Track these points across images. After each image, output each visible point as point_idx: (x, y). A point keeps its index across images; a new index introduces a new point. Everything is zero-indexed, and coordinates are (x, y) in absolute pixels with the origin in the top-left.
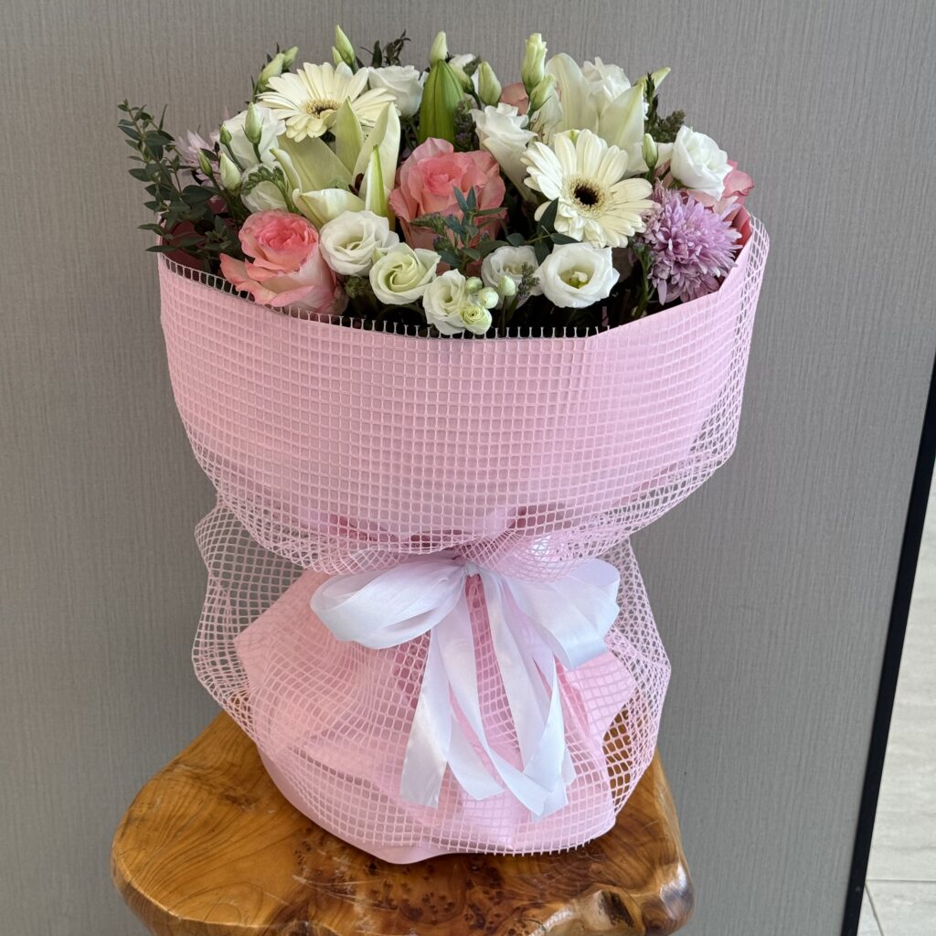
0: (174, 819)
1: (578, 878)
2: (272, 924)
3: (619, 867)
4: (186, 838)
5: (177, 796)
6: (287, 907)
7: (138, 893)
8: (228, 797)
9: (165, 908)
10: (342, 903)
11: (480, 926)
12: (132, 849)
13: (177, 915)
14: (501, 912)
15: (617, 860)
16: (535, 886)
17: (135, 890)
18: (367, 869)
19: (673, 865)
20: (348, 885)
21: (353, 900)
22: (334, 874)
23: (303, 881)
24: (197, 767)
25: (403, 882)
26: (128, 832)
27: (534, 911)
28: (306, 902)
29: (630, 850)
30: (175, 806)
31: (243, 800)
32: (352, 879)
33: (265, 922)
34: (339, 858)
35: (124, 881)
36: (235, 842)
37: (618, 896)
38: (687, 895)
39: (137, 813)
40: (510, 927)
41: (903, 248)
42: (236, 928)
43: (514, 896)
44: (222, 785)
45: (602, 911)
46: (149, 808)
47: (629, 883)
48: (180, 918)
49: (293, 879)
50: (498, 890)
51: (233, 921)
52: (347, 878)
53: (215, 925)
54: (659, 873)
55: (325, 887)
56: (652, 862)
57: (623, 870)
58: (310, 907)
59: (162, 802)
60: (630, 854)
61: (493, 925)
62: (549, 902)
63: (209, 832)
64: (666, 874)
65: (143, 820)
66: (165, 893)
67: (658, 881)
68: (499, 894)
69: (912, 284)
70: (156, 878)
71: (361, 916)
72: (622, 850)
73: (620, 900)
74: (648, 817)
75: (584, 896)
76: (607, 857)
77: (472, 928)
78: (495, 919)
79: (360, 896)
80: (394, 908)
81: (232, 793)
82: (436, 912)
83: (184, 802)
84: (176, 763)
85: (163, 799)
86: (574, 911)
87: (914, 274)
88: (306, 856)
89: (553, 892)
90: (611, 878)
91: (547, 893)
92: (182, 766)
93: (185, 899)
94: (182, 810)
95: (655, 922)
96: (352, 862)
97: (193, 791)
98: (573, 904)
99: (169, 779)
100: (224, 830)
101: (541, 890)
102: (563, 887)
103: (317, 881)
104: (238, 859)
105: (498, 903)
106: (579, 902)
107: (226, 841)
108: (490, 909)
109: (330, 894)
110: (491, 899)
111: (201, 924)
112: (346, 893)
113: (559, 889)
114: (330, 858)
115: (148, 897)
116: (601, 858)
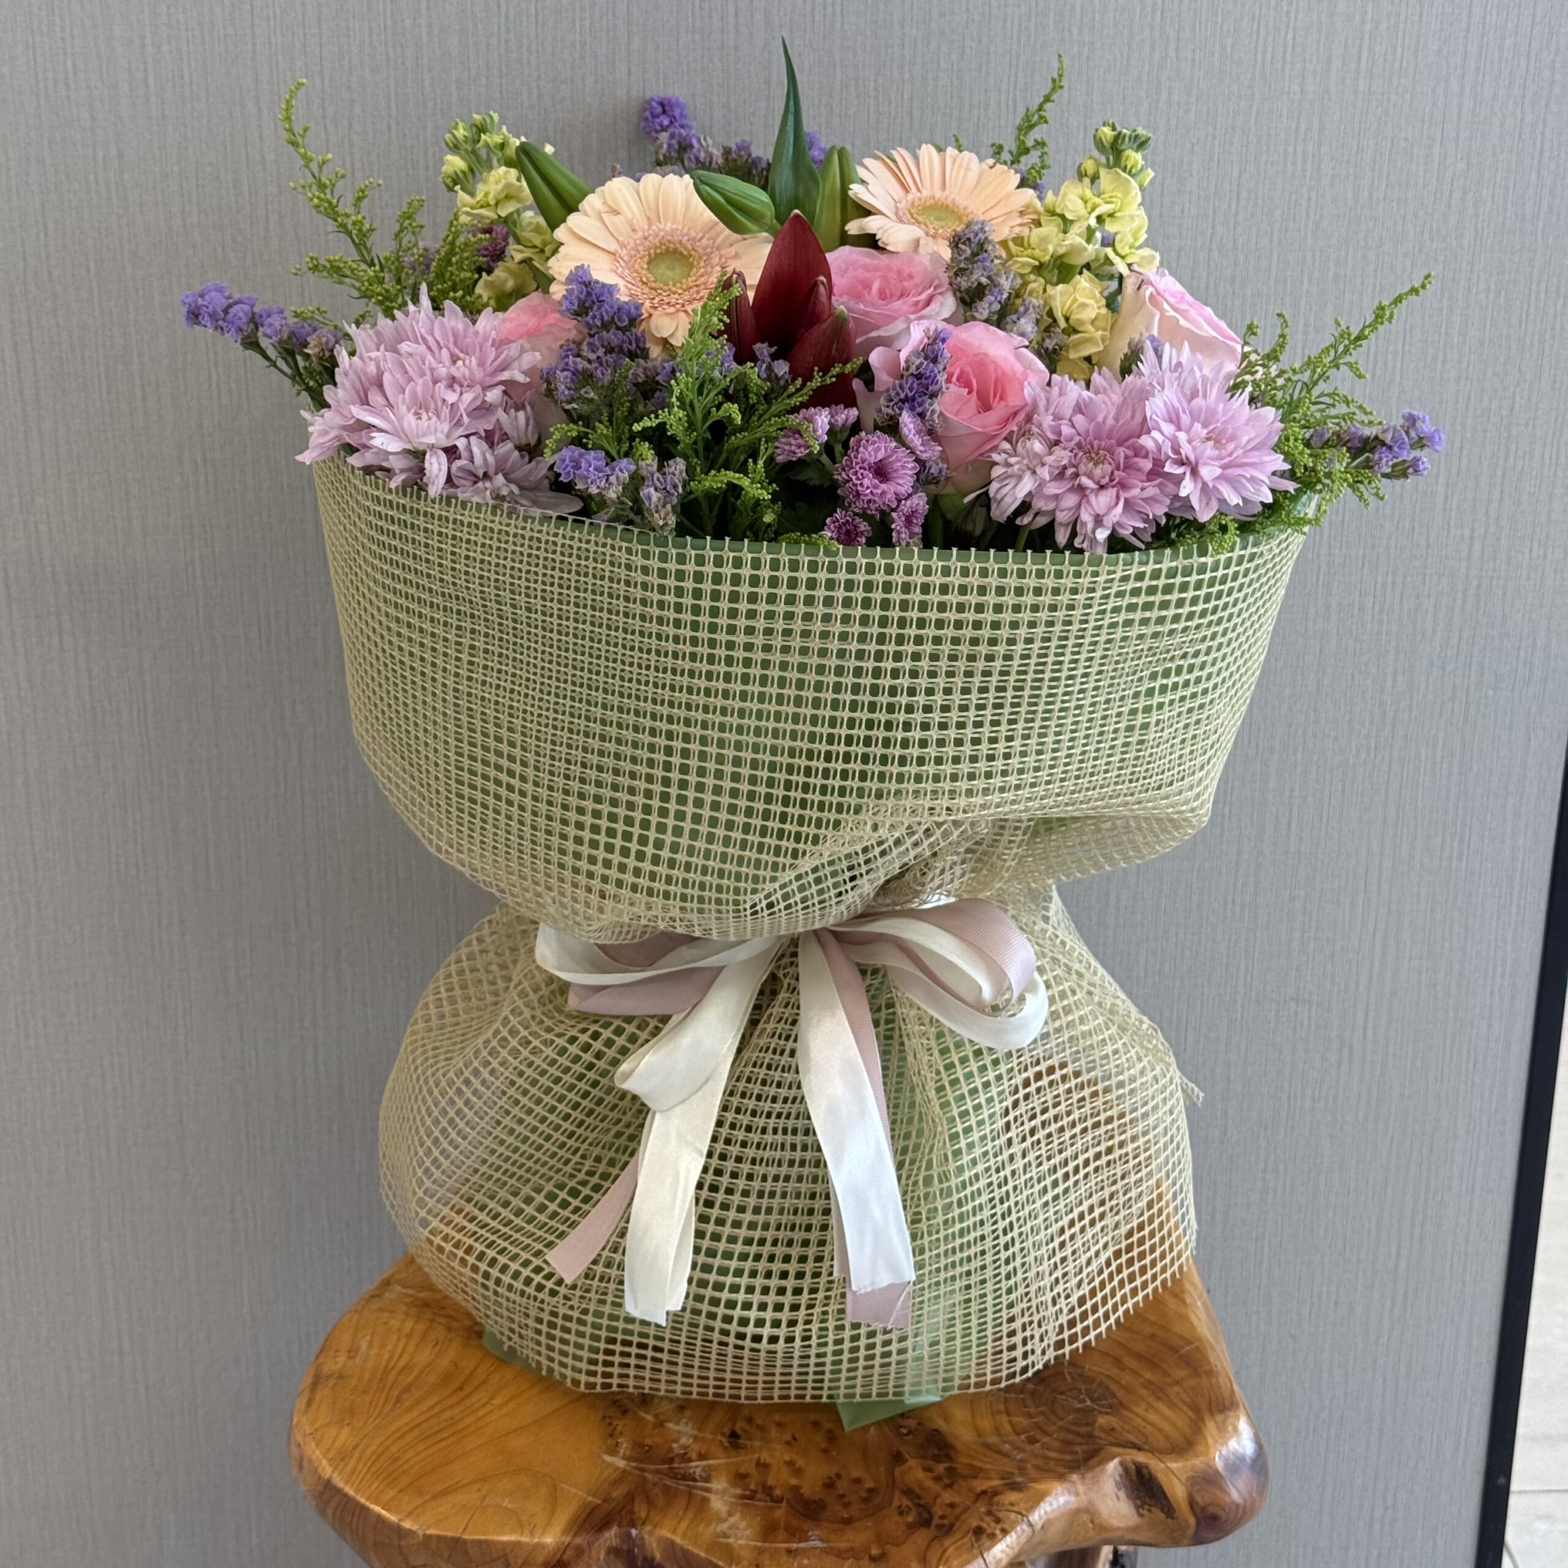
0: (394, 1373)
1: (1079, 1440)
2: (575, 1535)
3: (1144, 1420)
4: (418, 1403)
5: (395, 1336)
6: (598, 1506)
7: (346, 1495)
9: (393, 1518)
10: (690, 1495)
11: (925, 1522)
12: (328, 1424)
13: (414, 1528)
14: (957, 1499)
15: (1139, 1409)
16: (1007, 1455)
17: (339, 1491)
18: (724, 1440)
19: (1231, 1414)
20: (697, 1467)
21: (708, 1490)
22: (671, 1450)
23: (621, 1464)
24: (421, 1288)
25: (787, 1458)
26: (318, 1397)
27: (1013, 1496)
28: (630, 1497)
29: (1158, 1392)
30: (392, 1353)
32: (702, 1457)
33: (565, 1532)
34: (677, 1423)
35: (320, 1477)
36: (500, 1406)
37: (1147, 1467)
38: (1259, 1464)
39: (331, 1365)
40: (974, 1524)
41: (1529, 399)
42: (518, 1544)
43: (976, 1473)
45: (1122, 1494)
46: (350, 1358)
47: (1164, 1444)
48: (421, 1533)
49: (603, 1461)
50: (947, 1465)
51: (510, 1533)
52: (694, 1456)
53: (480, 1542)
54: (1210, 1427)
55: (658, 1472)
56: (1197, 1410)
57: (1150, 1424)
58: (637, 1502)
59: (370, 1346)
60: (1158, 1398)
61: (946, 1522)
62: (1034, 1480)
63: (455, 1391)
64: (1221, 1429)
65: (341, 1377)
66: (392, 1493)
67: (1210, 1441)
68: (951, 1471)
69: (1547, 456)
70: (374, 1469)
71: (724, 1515)
72: (1144, 1392)
73: (1150, 1474)
74: (1183, 1338)
75: (1092, 1468)
76: (1121, 1404)
77: (912, 1527)
78: (949, 1510)
79: (719, 1484)
80: (779, 1500)
82: (847, 1505)
83: (406, 1346)
84: (387, 1283)
85: (371, 1343)
86: (1077, 1494)
87: (1549, 440)
88: (621, 1424)
89: (1040, 1463)
90: (1132, 1438)
91: (1029, 1466)
92: (398, 1288)
93: (426, 1502)
94: (406, 1358)
95: (1211, 1509)
96: (699, 1430)
97: (421, 1327)
98: (1074, 1483)
99: (380, 1310)
100: (479, 1386)
101: (1021, 1460)
102: (1053, 1455)
103: (642, 1462)
104: (508, 1434)
105: (949, 1486)
106: (1083, 1478)
107: (484, 1405)
108: (938, 1496)
109: (669, 1483)
110: (938, 1479)
111: (456, 1541)
112: (695, 1480)
113: (1049, 1458)
114: (661, 1425)
115: (363, 1501)
116: (1111, 1407)
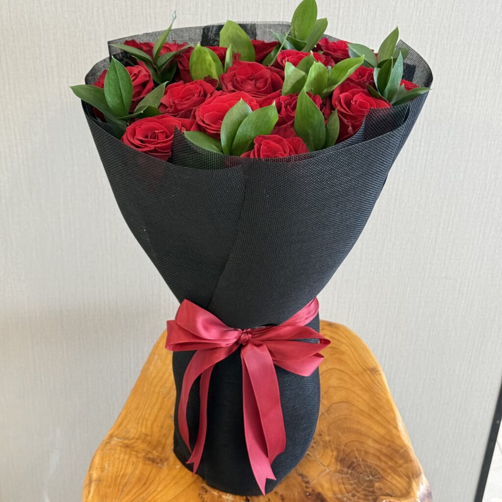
0: (119, 478)
1: (370, 494)
3: (391, 483)
4: (130, 491)
5: (117, 462)
8: (149, 459)
15: (389, 479)
18: (244, 501)
19: (420, 477)
24: (125, 438)
29: (395, 471)
30: (117, 468)
31: (159, 461)
34: (226, 495)
36: (161, 491)
38: (429, 494)
39: (95, 475)
44: (144, 450)
46: (102, 471)
47: (399, 493)
54: (414, 484)
56: (409, 477)
57: (394, 485)
64: (418, 485)
65: (100, 480)
67: (415, 490)
72: (389, 471)
74: (400, 446)
76: (383, 477)
81: (150, 456)
83: (122, 464)
84: (111, 436)
85: (108, 464)
88: (205, 497)
90: (388, 492)
92: (116, 439)
94: (123, 471)
96: (234, 498)
97: (127, 457)
99: (110, 449)
100: (151, 483)
107: (155, 491)
116: (379, 478)
